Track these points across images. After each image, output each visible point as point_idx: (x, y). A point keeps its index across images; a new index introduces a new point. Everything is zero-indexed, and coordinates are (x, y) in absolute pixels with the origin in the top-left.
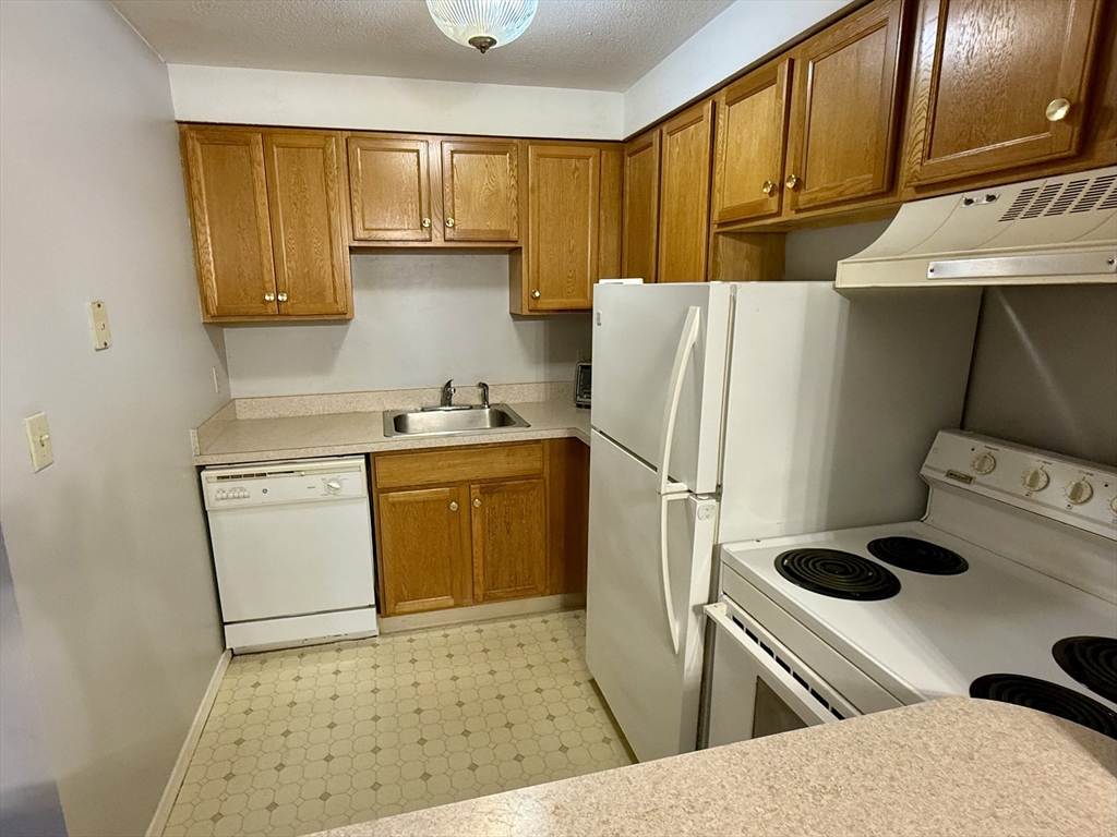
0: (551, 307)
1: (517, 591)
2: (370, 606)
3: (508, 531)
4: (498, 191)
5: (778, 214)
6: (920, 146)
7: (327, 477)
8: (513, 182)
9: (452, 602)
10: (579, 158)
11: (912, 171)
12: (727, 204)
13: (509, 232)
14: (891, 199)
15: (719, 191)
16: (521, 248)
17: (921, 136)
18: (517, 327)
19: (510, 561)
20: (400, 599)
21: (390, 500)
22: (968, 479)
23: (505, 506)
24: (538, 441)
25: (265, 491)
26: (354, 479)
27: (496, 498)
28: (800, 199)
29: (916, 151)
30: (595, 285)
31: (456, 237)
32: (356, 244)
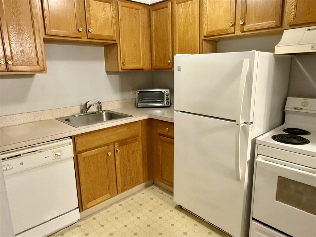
0: (129, 68)
1: (133, 184)
2: (77, 208)
3: (129, 160)
4: (108, 19)
5: (234, 33)
6: (293, 13)
7: (55, 150)
8: (114, 16)
9: (110, 196)
10: (136, 9)
11: (290, 20)
12: (209, 29)
13: (113, 37)
14: (280, 29)
15: (206, 25)
16: (117, 44)
17: (293, 10)
18: (108, 77)
19: (130, 173)
20: (89, 201)
21: (83, 156)
22: (301, 109)
23: (128, 150)
24: (137, 122)
25: (22, 164)
26: (68, 150)
27: (124, 147)
28: (245, 28)
29: (291, 14)
30: (175, 56)
31: (91, 37)
32: (46, 37)
